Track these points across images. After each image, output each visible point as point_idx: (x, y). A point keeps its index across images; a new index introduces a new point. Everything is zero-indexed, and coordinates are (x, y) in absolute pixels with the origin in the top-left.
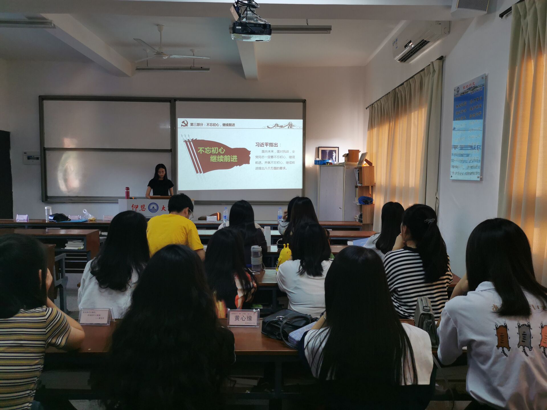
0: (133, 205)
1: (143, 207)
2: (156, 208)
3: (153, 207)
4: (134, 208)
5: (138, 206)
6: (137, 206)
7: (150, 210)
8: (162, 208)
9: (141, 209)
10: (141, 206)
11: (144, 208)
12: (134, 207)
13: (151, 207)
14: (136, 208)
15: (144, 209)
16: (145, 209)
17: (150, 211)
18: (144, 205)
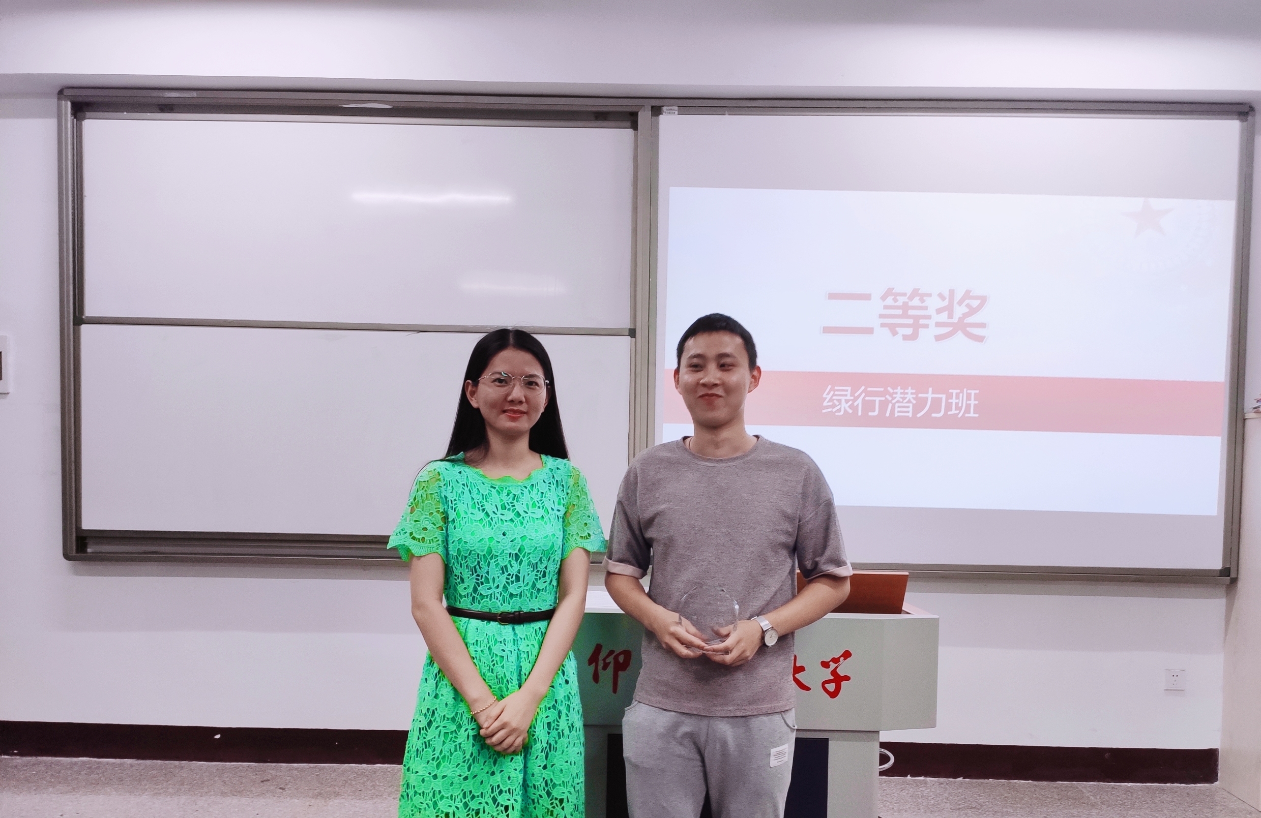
0: (599, 648)
5: (627, 654)
6: (621, 659)
12: (601, 664)
14: (621, 667)
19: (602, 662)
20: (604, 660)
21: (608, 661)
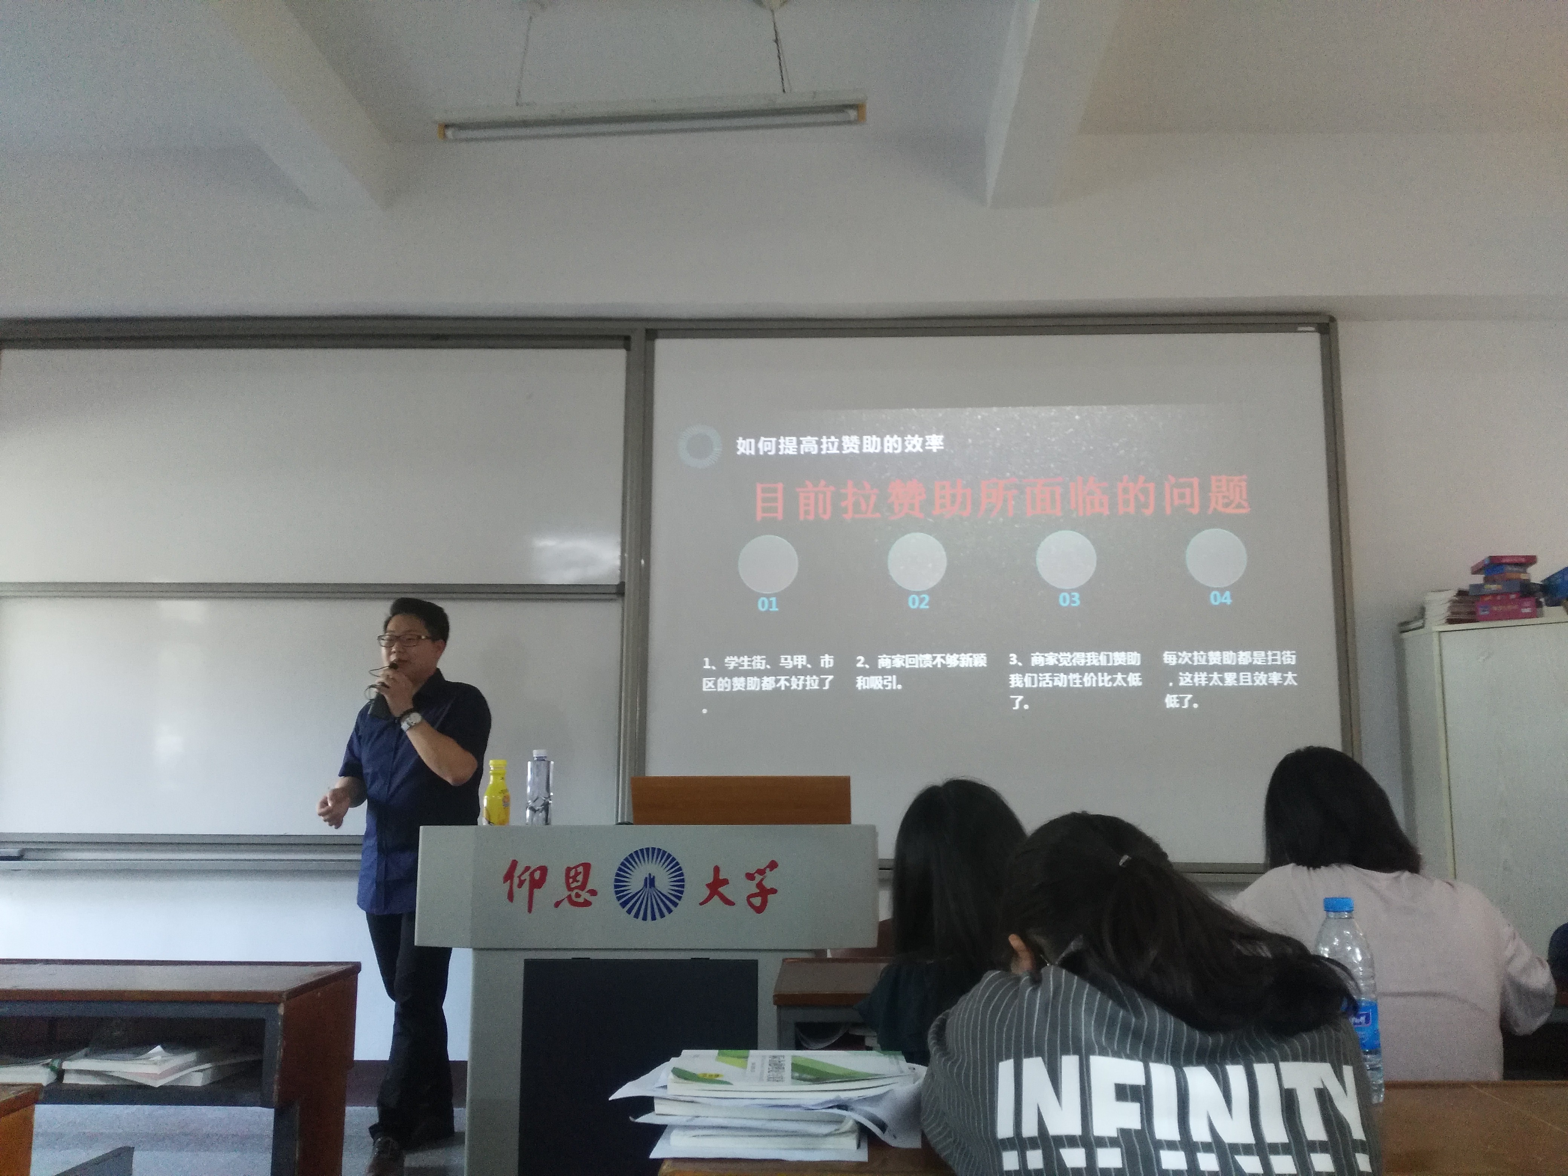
0: (514, 864)
1: (580, 878)
2: (664, 883)
3: (650, 881)
4: (520, 885)
5: (544, 870)
6: (537, 875)
7: (625, 900)
8: (708, 885)
9: (567, 893)
10: (569, 870)
11: (583, 887)
12: (516, 881)
13: (635, 883)
14: (537, 884)
15: (585, 895)
16: (593, 893)
17: (624, 905)
18: (587, 867)
19: (518, 879)
20: (519, 877)
21: (522, 878)
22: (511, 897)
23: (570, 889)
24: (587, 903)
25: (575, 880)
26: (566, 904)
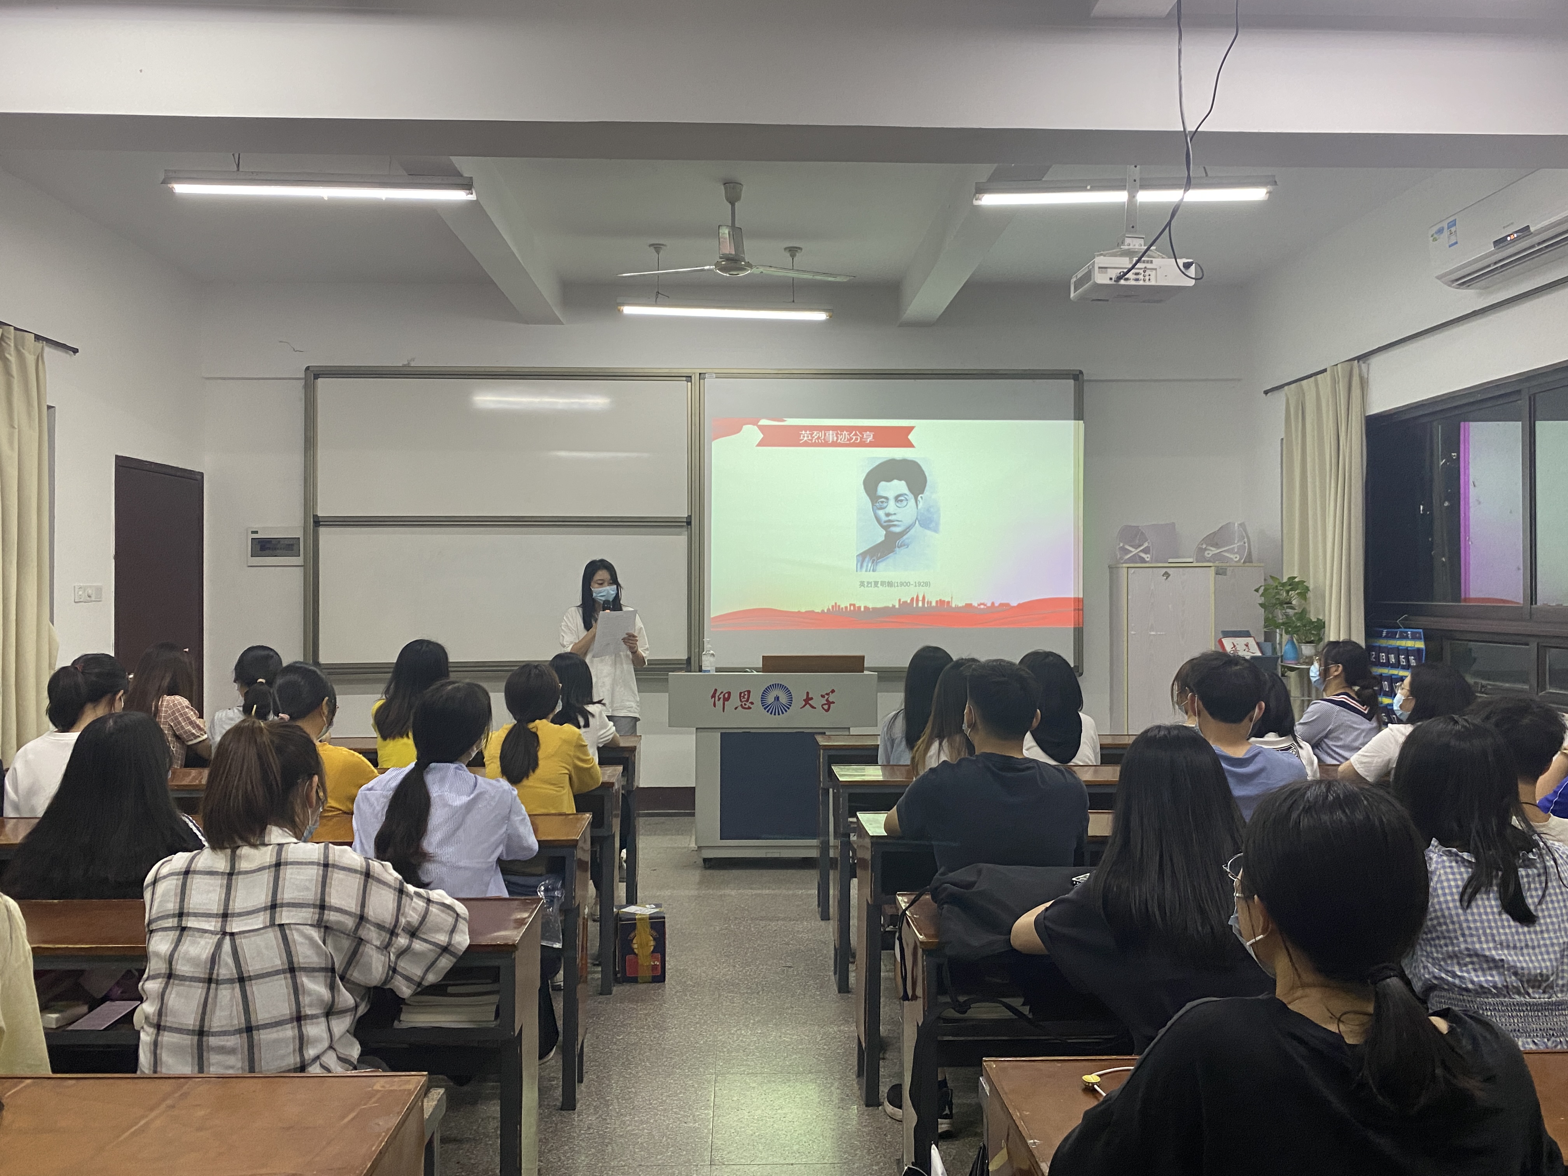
22: (715, 705)
23: (741, 700)
24: (749, 708)
25: (744, 698)
26: (740, 708)
